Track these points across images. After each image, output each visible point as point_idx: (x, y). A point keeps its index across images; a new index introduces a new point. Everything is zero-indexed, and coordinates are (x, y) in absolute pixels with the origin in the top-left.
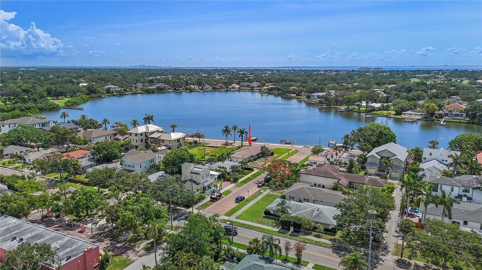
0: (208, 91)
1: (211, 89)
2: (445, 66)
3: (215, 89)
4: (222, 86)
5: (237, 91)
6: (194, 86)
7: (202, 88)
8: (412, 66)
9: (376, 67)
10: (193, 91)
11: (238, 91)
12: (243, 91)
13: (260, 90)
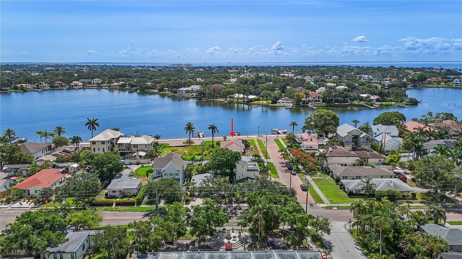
0: (46, 90)
1: (49, 87)
2: (229, 63)
3: (53, 88)
4: (62, 84)
5: (80, 88)
6: (25, 84)
7: (38, 87)
8: (205, 63)
9: (186, 64)
10: (26, 91)
11: (84, 88)
12: (88, 88)
13: (109, 87)
